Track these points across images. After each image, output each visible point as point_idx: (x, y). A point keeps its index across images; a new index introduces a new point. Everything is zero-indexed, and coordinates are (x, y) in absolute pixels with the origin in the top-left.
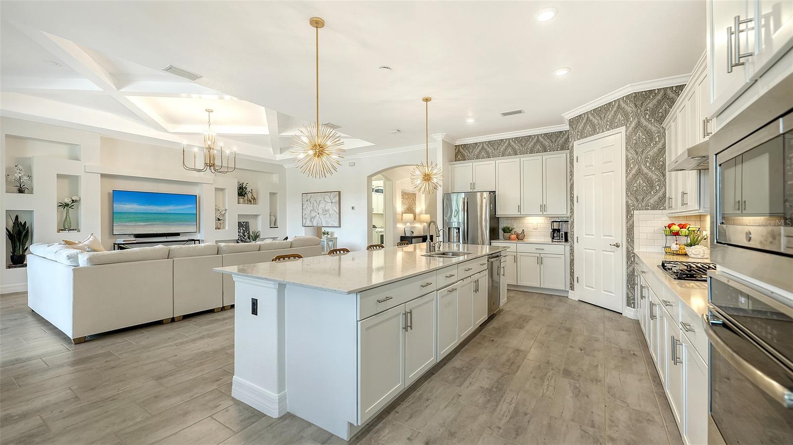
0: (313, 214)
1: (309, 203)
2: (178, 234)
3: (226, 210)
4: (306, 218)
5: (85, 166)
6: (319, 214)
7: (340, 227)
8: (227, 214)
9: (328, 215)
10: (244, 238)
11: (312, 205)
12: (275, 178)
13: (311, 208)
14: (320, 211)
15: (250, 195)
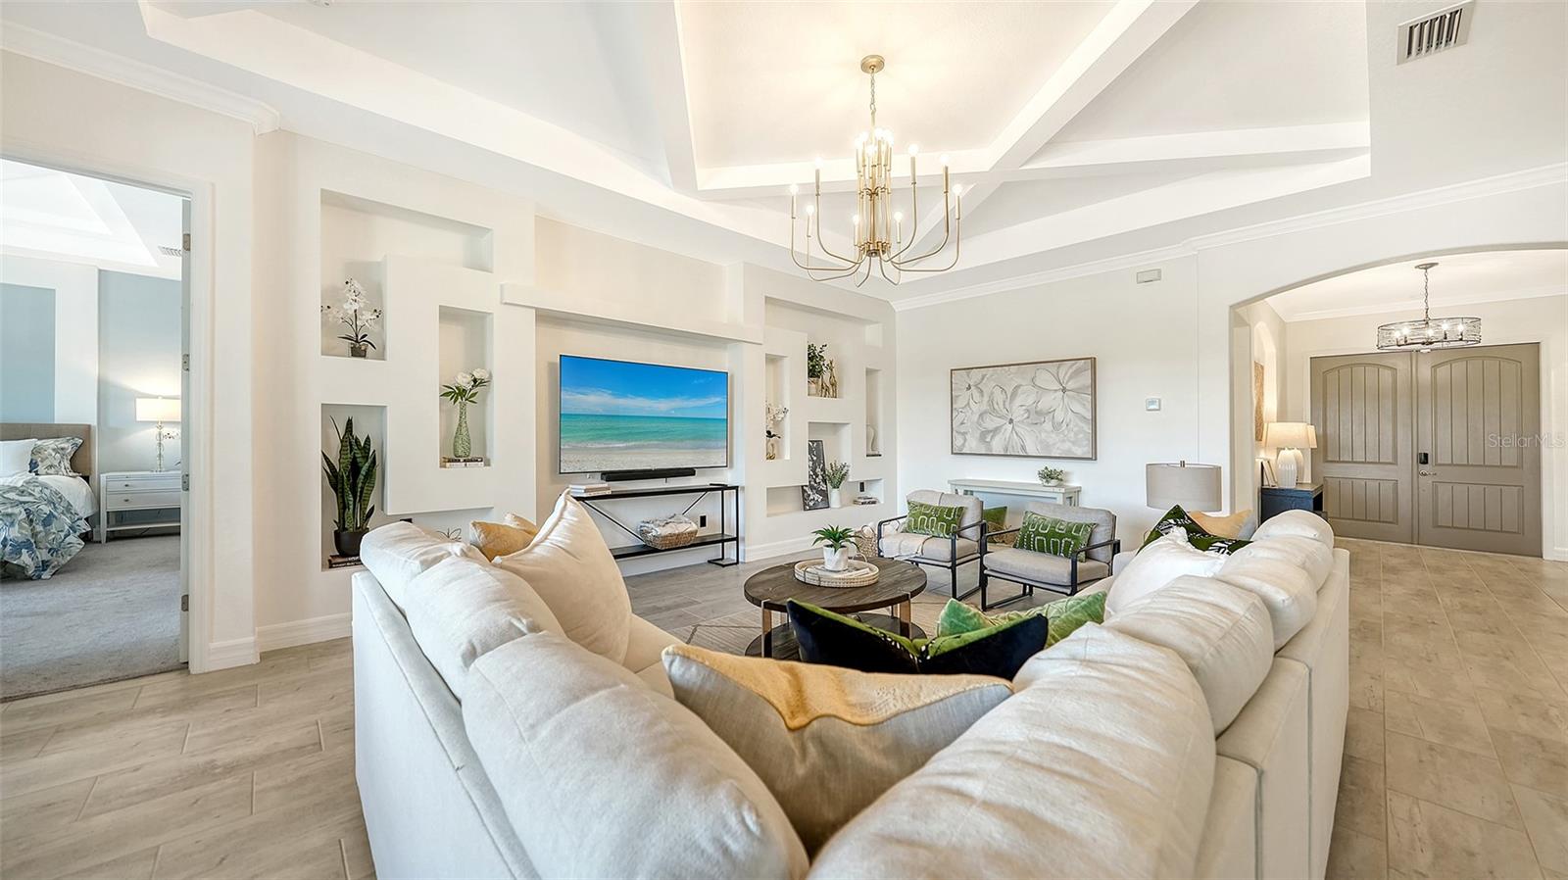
0: (991, 423)
1: (976, 394)
2: (690, 472)
3: (785, 411)
4: (964, 434)
5: (502, 286)
6: (1011, 421)
7: (1094, 458)
8: (787, 420)
9: (1048, 426)
10: (815, 482)
11: (986, 399)
12: (871, 334)
13: (985, 407)
14: (1018, 414)
15: (826, 376)
